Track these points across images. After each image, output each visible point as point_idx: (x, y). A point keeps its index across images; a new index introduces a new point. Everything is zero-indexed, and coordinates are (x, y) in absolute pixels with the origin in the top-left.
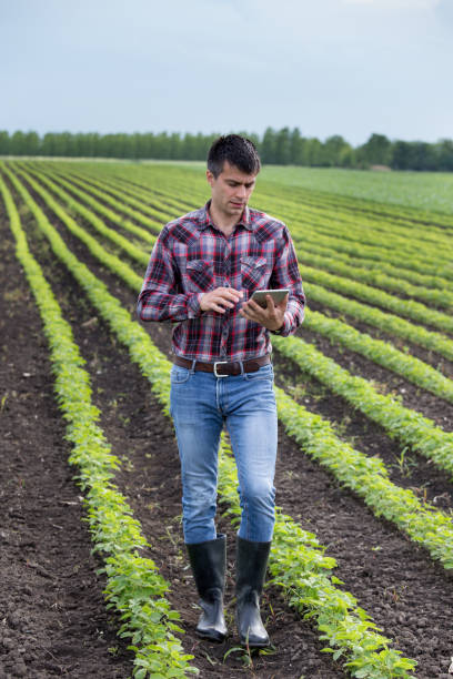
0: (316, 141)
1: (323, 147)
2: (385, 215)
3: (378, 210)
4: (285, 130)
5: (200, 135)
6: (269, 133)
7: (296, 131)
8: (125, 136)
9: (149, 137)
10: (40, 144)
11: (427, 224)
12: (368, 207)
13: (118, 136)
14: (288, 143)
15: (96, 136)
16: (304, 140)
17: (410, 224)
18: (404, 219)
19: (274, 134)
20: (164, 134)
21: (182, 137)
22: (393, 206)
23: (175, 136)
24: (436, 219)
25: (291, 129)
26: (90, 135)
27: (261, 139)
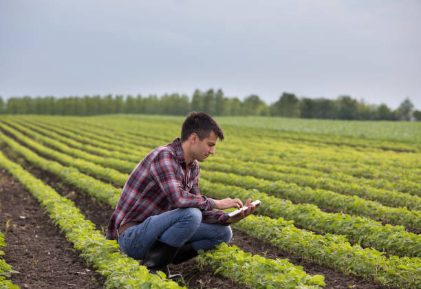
0: (236, 100)
1: (242, 105)
2: (302, 140)
3: (296, 137)
4: (211, 92)
5: (139, 97)
6: (197, 94)
7: (220, 91)
8: (76, 99)
9: (97, 99)
10: (5, 107)
11: (338, 145)
12: (287, 135)
13: (70, 99)
14: (214, 103)
15: (52, 99)
16: (226, 99)
17: (324, 145)
18: (319, 142)
19: (201, 94)
20: (110, 97)
21: (125, 99)
22: (309, 134)
23: (119, 98)
24: (346, 141)
25: (216, 91)
26: (46, 99)
27: (190, 99)
